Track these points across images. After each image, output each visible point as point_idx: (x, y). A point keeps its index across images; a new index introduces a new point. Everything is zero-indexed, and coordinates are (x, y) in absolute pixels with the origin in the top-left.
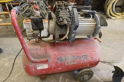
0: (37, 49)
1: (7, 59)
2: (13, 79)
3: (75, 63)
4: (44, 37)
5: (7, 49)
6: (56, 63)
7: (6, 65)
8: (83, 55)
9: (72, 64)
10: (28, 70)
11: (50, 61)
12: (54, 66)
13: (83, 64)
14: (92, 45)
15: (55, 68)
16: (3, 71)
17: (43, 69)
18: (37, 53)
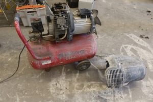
0: (40, 48)
1: (8, 54)
2: (20, 72)
3: (74, 57)
4: (44, 35)
5: (4, 43)
6: (58, 59)
7: (9, 60)
8: (80, 50)
9: (71, 58)
10: (34, 66)
11: (53, 57)
12: (56, 61)
13: (81, 58)
14: (89, 41)
15: (57, 62)
16: (9, 66)
17: (47, 64)
18: (41, 52)
